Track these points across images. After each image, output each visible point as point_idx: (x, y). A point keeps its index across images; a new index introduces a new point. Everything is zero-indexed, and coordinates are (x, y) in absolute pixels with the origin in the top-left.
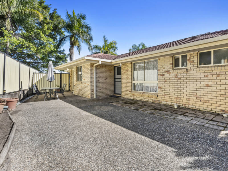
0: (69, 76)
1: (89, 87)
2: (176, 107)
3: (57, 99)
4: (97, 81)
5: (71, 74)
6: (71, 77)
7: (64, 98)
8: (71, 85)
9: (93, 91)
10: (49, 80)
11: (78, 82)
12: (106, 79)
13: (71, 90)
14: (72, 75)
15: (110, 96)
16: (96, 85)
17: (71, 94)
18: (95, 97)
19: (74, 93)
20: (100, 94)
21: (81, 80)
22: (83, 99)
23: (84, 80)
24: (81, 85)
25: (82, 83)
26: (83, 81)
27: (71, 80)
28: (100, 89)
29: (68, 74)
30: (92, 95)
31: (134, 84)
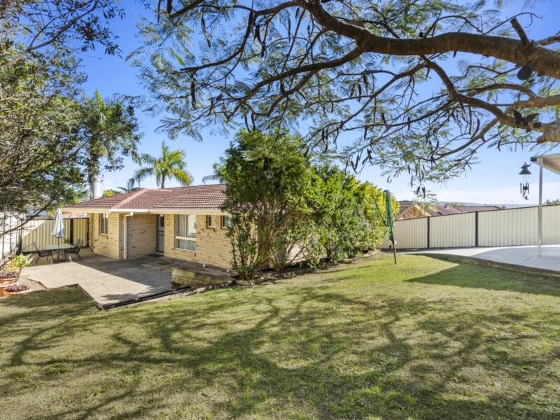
0: (88, 223)
1: (117, 244)
2: (204, 266)
3: (69, 261)
4: (129, 235)
5: (90, 220)
6: (90, 225)
7: (79, 260)
8: (90, 237)
9: (123, 250)
10: (57, 236)
11: (102, 236)
12: (142, 233)
13: (90, 245)
14: (92, 220)
15: (150, 255)
16: (128, 242)
17: (91, 253)
18: (125, 257)
19: (96, 251)
20: (134, 253)
21: (107, 232)
22: (107, 260)
23: (111, 233)
24: (106, 240)
25: (107, 238)
26: (109, 235)
27: (90, 229)
28: (134, 247)
29: (85, 220)
30: (121, 255)
31: (179, 240)
